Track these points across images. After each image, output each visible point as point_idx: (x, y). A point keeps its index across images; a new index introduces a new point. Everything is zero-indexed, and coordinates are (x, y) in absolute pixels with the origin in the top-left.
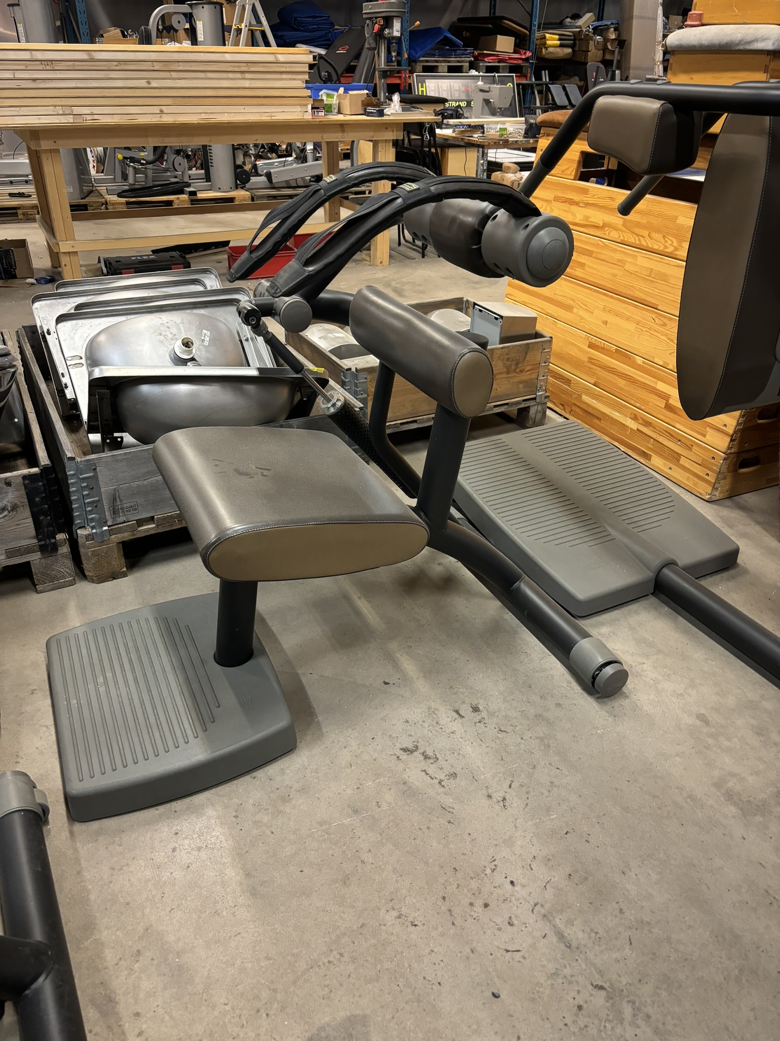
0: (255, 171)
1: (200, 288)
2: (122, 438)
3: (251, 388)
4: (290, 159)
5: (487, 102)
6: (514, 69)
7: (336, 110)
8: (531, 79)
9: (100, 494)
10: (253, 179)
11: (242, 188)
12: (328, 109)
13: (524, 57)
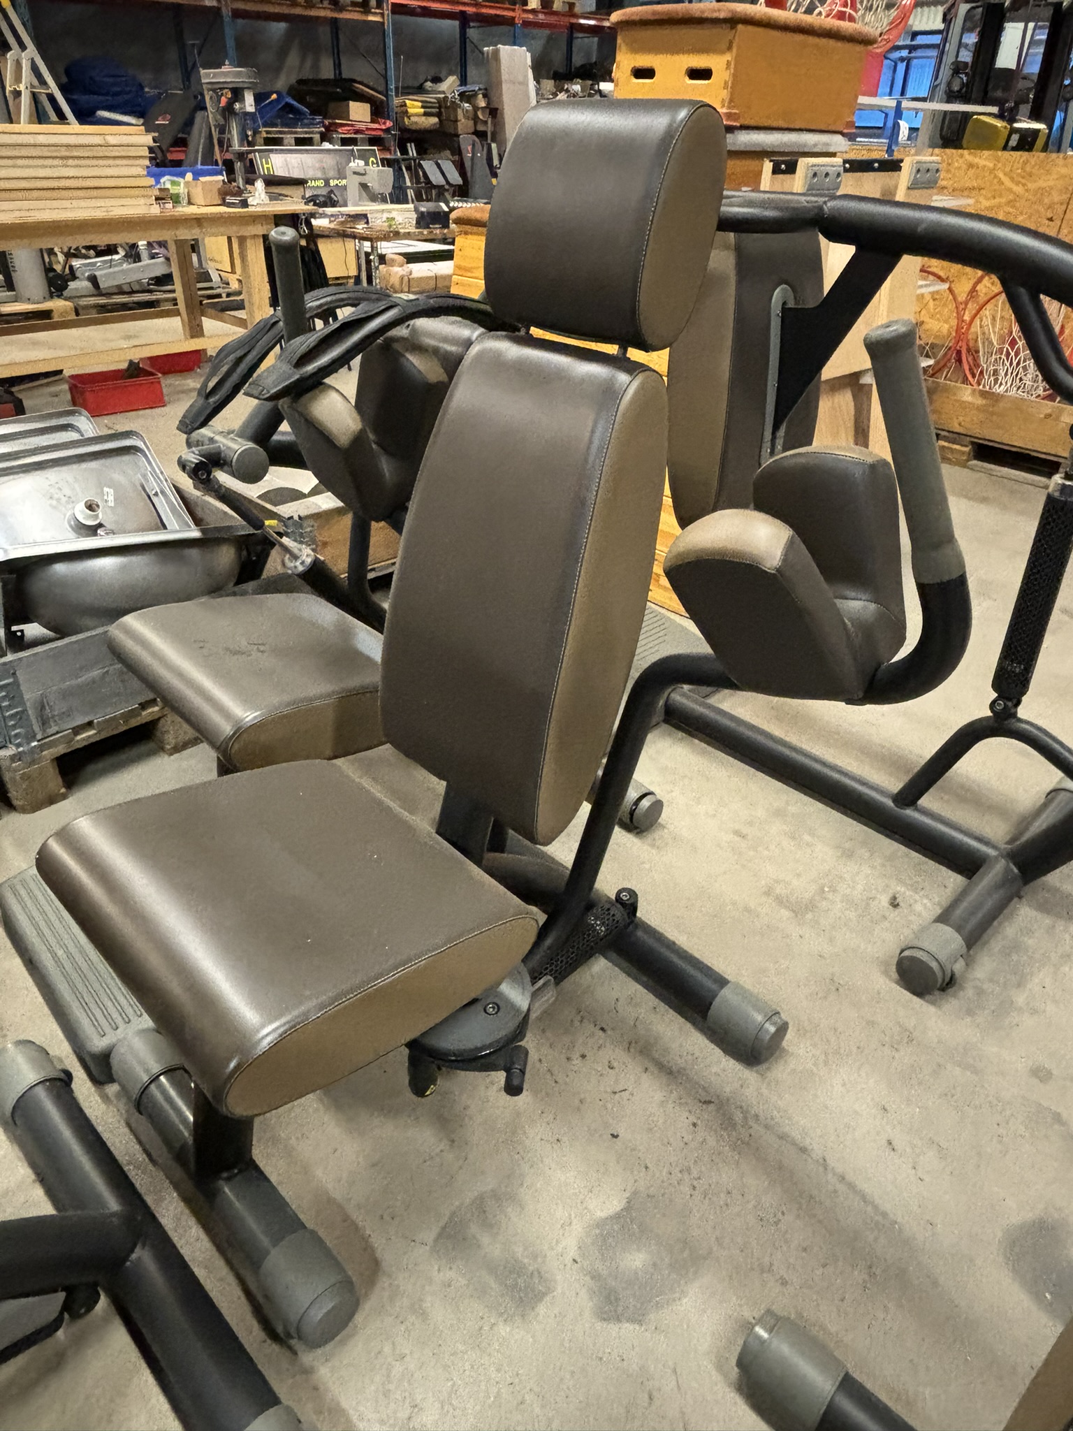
0: (73, 275)
1: (73, 436)
2: (22, 631)
3: (194, 553)
4: (116, 257)
5: (364, 186)
6: (374, 141)
7: (186, 201)
8: (395, 152)
9: (22, 702)
10: (72, 285)
11: (59, 296)
12: (176, 199)
13: (384, 128)
